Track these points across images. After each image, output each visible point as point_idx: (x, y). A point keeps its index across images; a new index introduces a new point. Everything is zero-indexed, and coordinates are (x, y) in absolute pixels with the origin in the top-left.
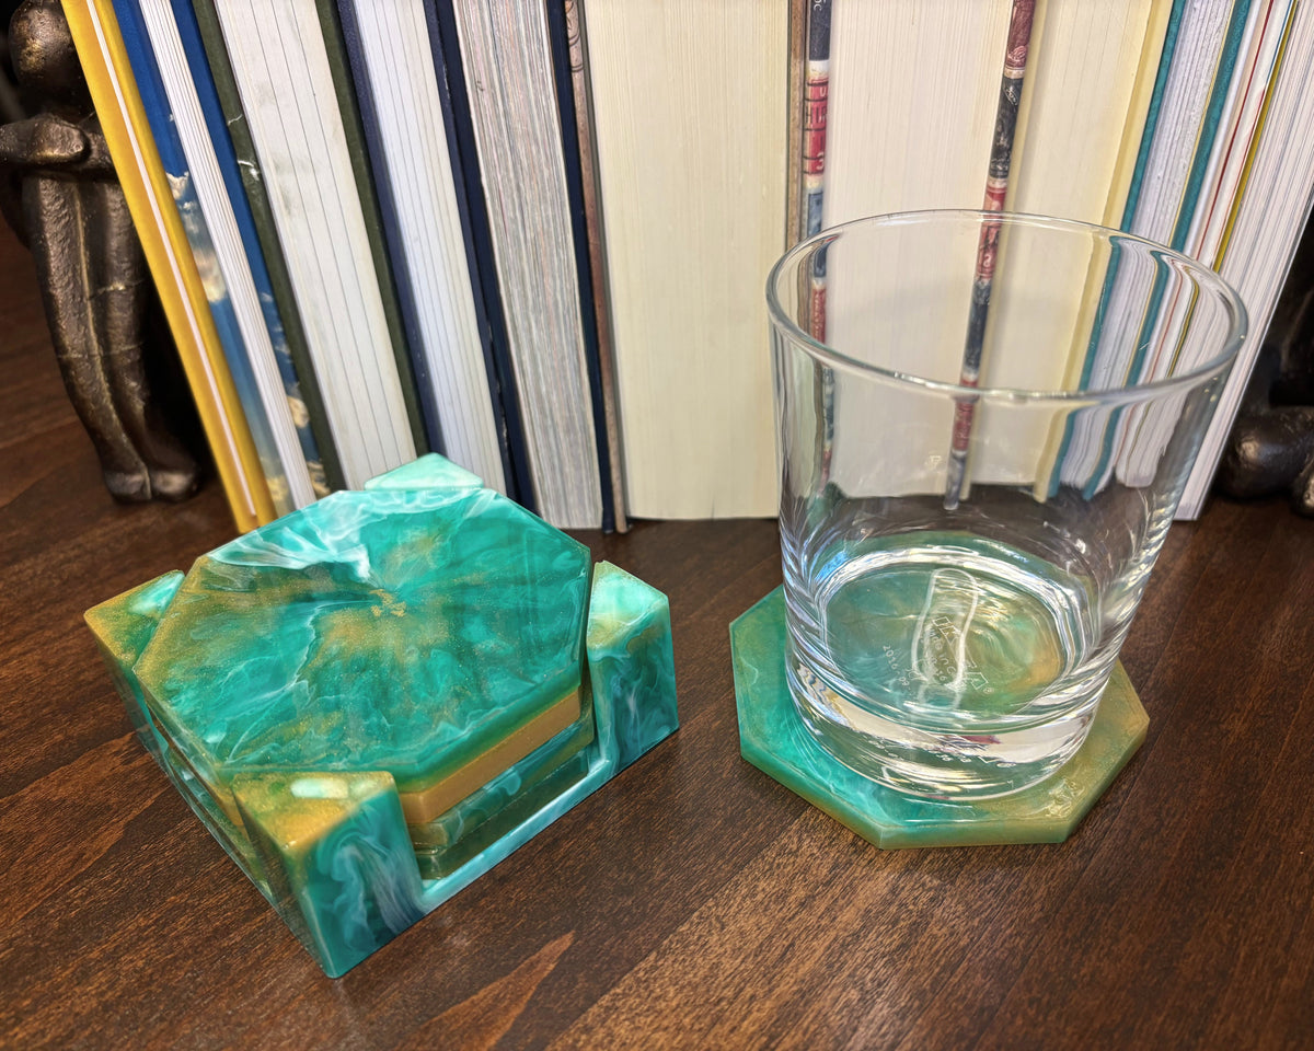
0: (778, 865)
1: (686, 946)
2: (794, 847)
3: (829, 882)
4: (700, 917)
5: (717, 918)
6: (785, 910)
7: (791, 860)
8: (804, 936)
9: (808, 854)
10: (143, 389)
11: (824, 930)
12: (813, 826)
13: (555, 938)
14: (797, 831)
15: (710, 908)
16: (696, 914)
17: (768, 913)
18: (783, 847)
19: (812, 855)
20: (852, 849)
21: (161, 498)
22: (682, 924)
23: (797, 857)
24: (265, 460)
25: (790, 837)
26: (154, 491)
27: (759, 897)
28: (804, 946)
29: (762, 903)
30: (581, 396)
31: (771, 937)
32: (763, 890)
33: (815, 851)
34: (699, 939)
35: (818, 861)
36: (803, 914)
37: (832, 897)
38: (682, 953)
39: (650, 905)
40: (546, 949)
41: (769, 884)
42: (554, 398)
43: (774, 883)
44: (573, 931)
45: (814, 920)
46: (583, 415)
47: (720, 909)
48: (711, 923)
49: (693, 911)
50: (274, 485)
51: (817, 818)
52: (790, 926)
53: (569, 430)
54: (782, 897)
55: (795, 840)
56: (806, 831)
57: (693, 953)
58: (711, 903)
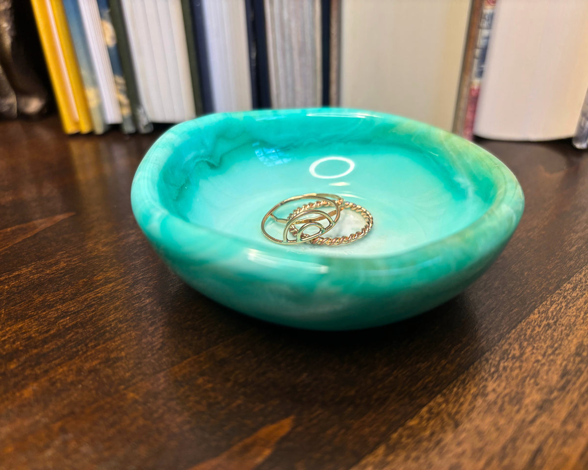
0: (505, 368)
1: (419, 442)
2: (517, 353)
3: (563, 388)
4: (430, 411)
5: (449, 415)
6: (523, 412)
7: (517, 364)
8: (551, 441)
9: (533, 359)
10: (11, 30)
11: (573, 436)
12: (531, 336)
13: (273, 422)
14: (516, 340)
15: (440, 405)
16: (425, 409)
17: (505, 413)
18: (506, 352)
19: (537, 361)
20: (578, 359)
21: (23, 117)
22: (412, 418)
23: (522, 361)
24: (85, 73)
25: (510, 344)
26: (18, 111)
27: (491, 397)
28: (554, 452)
29: (495, 403)
30: (313, 24)
31: (513, 440)
32: (494, 390)
33: (540, 358)
34: (432, 434)
35: (546, 368)
36: (544, 418)
37: (571, 403)
38: (415, 449)
39: (375, 397)
40: (263, 432)
41: (499, 385)
42: (293, 24)
43: (503, 384)
44: (292, 417)
45: (557, 425)
46: (313, 40)
47: (451, 406)
48: (442, 420)
49: (422, 406)
50: (90, 93)
51: (533, 330)
52: (533, 429)
53: (302, 52)
54: (517, 399)
55: (517, 346)
56: (525, 340)
57: (427, 451)
58: (439, 399)
